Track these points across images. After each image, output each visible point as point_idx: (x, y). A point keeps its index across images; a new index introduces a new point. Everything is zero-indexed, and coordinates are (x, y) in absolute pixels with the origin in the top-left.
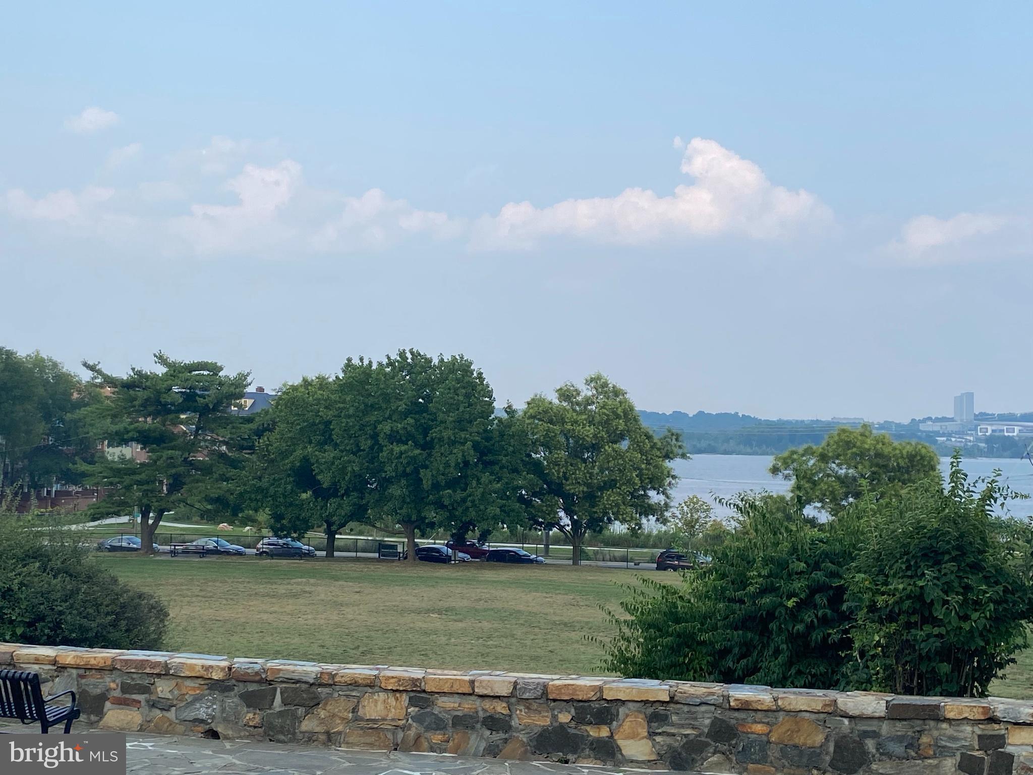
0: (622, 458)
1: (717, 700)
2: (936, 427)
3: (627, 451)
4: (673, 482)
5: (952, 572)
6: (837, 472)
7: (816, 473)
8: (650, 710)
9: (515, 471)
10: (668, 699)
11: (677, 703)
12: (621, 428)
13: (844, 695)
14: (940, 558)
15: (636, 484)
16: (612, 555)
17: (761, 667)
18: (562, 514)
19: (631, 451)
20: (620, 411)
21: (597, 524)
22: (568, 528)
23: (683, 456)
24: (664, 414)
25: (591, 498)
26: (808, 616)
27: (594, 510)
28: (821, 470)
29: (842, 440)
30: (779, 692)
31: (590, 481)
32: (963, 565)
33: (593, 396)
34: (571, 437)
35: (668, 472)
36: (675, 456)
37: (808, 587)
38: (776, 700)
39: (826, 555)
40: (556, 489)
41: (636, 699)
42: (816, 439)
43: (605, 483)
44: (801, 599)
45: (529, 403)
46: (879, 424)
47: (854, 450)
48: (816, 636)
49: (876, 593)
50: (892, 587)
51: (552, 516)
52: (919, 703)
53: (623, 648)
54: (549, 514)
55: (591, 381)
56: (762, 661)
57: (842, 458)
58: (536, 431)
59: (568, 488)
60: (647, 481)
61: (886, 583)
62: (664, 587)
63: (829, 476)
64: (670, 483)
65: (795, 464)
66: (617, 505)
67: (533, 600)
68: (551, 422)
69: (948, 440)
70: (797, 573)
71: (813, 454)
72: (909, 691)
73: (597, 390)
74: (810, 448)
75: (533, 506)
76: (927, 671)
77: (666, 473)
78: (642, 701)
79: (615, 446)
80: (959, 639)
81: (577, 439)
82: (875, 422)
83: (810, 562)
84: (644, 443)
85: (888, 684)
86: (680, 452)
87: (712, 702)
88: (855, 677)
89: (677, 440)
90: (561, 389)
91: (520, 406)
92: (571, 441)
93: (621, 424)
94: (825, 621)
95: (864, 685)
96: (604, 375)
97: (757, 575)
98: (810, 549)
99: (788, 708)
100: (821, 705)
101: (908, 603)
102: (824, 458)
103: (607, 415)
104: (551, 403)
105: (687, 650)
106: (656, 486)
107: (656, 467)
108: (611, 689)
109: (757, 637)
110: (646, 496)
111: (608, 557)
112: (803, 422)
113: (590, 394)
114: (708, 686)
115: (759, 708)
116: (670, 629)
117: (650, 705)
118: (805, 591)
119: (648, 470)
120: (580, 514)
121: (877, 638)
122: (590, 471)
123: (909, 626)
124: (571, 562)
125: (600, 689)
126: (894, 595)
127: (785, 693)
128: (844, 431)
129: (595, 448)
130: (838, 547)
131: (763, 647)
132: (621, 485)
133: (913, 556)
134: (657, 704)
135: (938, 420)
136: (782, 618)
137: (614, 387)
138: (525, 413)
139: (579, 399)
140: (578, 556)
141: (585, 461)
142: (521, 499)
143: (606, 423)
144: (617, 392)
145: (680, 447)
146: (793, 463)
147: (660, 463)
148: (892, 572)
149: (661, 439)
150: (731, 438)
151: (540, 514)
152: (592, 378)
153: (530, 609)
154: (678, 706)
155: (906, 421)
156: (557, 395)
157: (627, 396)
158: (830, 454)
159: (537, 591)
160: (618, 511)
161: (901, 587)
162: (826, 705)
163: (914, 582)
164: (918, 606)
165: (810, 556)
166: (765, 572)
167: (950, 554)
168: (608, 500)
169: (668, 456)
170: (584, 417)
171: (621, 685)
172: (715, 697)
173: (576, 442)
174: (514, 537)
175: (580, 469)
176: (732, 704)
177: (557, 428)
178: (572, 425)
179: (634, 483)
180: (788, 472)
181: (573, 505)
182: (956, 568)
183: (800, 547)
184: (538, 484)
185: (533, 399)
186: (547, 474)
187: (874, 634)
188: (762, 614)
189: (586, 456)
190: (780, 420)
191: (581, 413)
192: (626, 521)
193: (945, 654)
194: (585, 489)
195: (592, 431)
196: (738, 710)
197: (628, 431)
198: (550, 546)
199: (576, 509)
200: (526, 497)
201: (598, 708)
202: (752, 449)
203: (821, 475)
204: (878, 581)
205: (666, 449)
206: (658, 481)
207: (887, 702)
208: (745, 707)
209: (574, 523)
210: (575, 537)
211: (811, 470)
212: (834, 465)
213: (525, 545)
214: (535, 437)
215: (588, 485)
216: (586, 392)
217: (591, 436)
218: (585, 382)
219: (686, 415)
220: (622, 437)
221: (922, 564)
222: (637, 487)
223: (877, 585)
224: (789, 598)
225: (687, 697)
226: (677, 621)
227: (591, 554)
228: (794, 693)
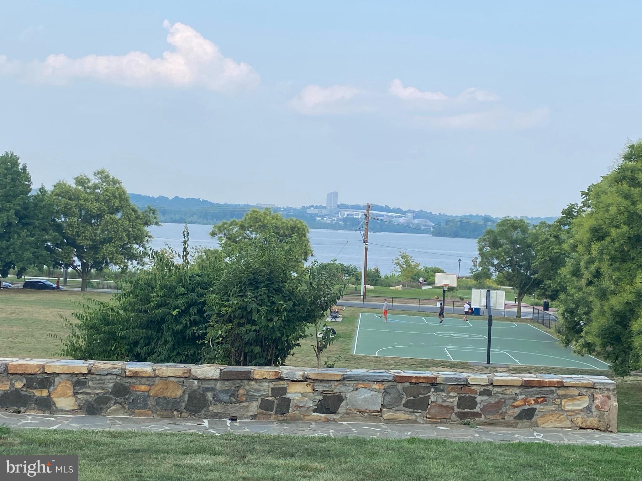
0: (116, 223)
1: (118, 371)
2: (316, 211)
3: (120, 219)
4: (150, 239)
5: (265, 293)
6: (250, 236)
7: (238, 236)
8: (75, 379)
9: (44, 230)
10: (87, 372)
11: (93, 374)
12: (116, 205)
13: (197, 366)
14: (259, 285)
15: (125, 241)
16: (109, 285)
17: (156, 352)
18: (76, 258)
19: (123, 219)
20: (117, 194)
21: (98, 265)
22: (79, 268)
23: (157, 224)
24: (153, 197)
25: (95, 248)
26: (185, 320)
27: (97, 256)
28: (241, 234)
29: (253, 217)
30: (158, 366)
31: (94, 238)
32: (271, 289)
33: (99, 183)
34: (83, 209)
35: (147, 234)
36: (151, 224)
37: (187, 303)
38: (154, 370)
39: (199, 283)
40: (72, 243)
41: (66, 372)
42: (239, 215)
43: (105, 239)
44: (181, 310)
45: (55, 186)
46: (284, 208)
47: (260, 223)
48: (189, 332)
49: (222, 306)
50: (231, 302)
51: (68, 259)
52: (239, 370)
53: (74, 342)
54: (66, 258)
55: (98, 174)
56: (157, 348)
57: (253, 227)
58: (59, 204)
59: (79, 242)
60: (132, 239)
61: (228, 300)
62: (102, 303)
63: (245, 238)
64: (147, 240)
65: (225, 231)
66: (112, 253)
67: (51, 313)
68: (70, 199)
69: (322, 219)
70: (181, 294)
71: (236, 225)
72: (238, 363)
73: (101, 179)
74: (235, 221)
75: (56, 253)
76: (248, 352)
77: (145, 234)
78: (70, 373)
79: (111, 216)
80: (266, 333)
81: (87, 211)
82: (282, 207)
83: (189, 287)
84: (131, 214)
85: (227, 359)
86: (155, 221)
87: (114, 373)
88: (208, 356)
89: (153, 213)
90: (77, 178)
91: (49, 188)
92: (83, 212)
93: (117, 203)
94: (194, 323)
95: (211, 361)
96: (107, 170)
97: (156, 296)
98: (190, 280)
99: (161, 375)
100: (181, 373)
101: (239, 311)
102: (242, 227)
103: (109, 196)
104: (70, 187)
105: (113, 342)
106: (138, 242)
107: (139, 230)
108: (50, 366)
109: (155, 333)
110: (131, 248)
111: (106, 286)
112: (239, 205)
113: (97, 182)
114: (114, 363)
115: (144, 376)
116: (103, 329)
117: (75, 376)
118: (184, 305)
119: (134, 231)
120: (87, 259)
121: (220, 333)
122: (95, 232)
123: (240, 325)
124: (80, 289)
125: (43, 367)
126: (232, 307)
127: (161, 366)
128: (254, 212)
129: (99, 216)
130: (206, 279)
131: (158, 339)
132: (115, 241)
133: (244, 284)
134: (80, 375)
135: (317, 207)
136: (169, 321)
137: (113, 178)
138: (52, 192)
139: (90, 184)
140: (84, 286)
141: (91, 225)
142: (48, 248)
143: (108, 201)
144: (115, 182)
145: (155, 218)
146: (224, 229)
147: (142, 228)
148: (231, 294)
149: (143, 212)
150: (195, 214)
151: (60, 258)
152: (98, 172)
153: (47, 319)
154: (94, 376)
155: (299, 207)
156: (75, 181)
157: (122, 184)
158: (246, 225)
159: (54, 308)
160: (113, 258)
161: (236, 302)
162: (184, 373)
163: (243, 299)
164: (244, 313)
165: (190, 284)
166: (161, 294)
167: (264, 282)
168: (106, 250)
169: (146, 224)
170: (92, 197)
171: (57, 364)
172: (117, 370)
173: (87, 212)
174: (41, 273)
175: (88, 230)
176: (127, 374)
177: (73, 203)
178: (84, 201)
179: (124, 239)
180: (221, 235)
181: (83, 253)
182: (267, 292)
183: (183, 279)
184: (59, 239)
185: (58, 184)
186: (65, 233)
187: (218, 330)
188: (158, 319)
189: (93, 222)
190: (225, 204)
191: (90, 194)
192: (118, 264)
193: (259, 341)
194: (91, 243)
195: (98, 206)
196: (131, 377)
197: (121, 207)
198: (68, 279)
199: (85, 255)
200: (51, 247)
201: (41, 379)
202: (207, 221)
203: (241, 238)
204: (224, 299)
205: (145, 219)
206: (139, 239)
207: (221, 370)
208: (135, 375)
209: (83, 264)
210: (84, 273)
211: (235, 235)
212: (248, 232)
213: (50, 278)
214: (59, 208)
215: (93, 241)
216: (94, 180)
217: (96, 209)
218: (94, 174)
219: (168, 198)
220: (117, 210)
221: (248, 289)
222: (125, 242)
223: (223, 301)
224: (174, 309)
225: (99, 370)
226: (108, 324)
227: (95, 285)
228: (167, 366)
